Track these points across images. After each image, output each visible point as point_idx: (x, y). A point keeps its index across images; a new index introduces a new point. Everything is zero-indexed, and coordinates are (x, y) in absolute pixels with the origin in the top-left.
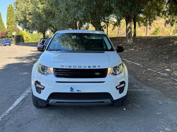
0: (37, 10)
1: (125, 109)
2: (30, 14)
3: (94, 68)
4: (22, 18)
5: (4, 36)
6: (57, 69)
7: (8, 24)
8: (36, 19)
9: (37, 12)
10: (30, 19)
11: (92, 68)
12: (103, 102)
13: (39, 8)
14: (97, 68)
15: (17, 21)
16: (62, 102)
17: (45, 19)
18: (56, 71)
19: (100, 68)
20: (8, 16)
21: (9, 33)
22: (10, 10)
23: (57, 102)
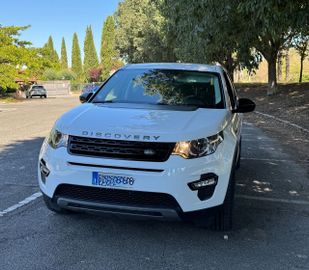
0: (152, 26)
1: (226, 237)
2: (140, 35)
3: (146, 140)
4: (127, 43)
5: (95, 77)
6: (75, 137)
7: (103, 55)
8: (151, 44)
9: (152, 30)
10: (140, 45)
11: (141, 139)
12: (159, 214)
13: (155, 22)
14: (152, 140)
15: (118, 48)
16: (79, 205)
17: (166, 45)
18: (72, 142)
19: (158, 140)
20: (103, 38)
21: (104, 72)
22: (108, 27)
23: (70, 204)
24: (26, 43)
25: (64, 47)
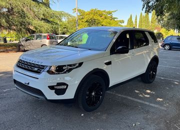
24: (115, 18)
25: (136, 19)
